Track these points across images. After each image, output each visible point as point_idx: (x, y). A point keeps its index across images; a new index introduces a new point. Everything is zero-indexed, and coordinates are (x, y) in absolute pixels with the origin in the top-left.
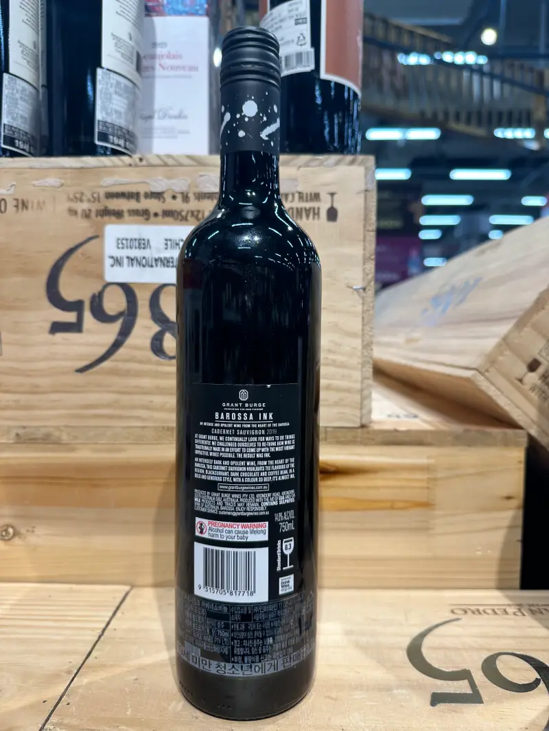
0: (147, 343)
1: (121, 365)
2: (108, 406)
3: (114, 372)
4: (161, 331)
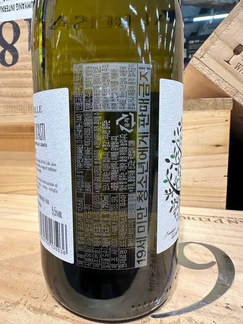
4: (3, 50)
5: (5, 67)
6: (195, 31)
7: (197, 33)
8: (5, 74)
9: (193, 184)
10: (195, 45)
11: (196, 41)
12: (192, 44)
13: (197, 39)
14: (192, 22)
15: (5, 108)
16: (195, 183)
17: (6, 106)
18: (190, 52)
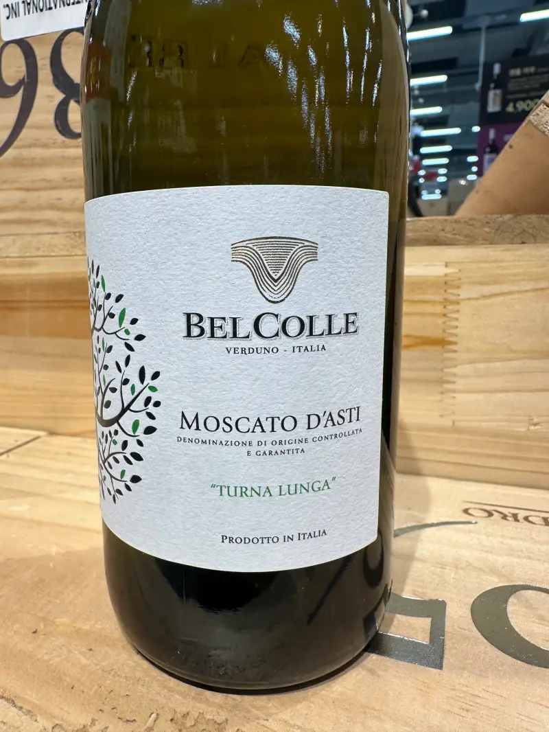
0: (51, 117)
1: (26, 153)
2: (15, 208)
3: (19, 163)
4: (64, 99)
5: (67, 141)
6: (523, 46)
7: (529, 49)
8: (69, 158)
9: (528, 429)
10: (524, 79)
11: (526, 70)
12: (515, 77)
13: (529, 65)
14: (517, 23)
15: (68, 239)
16: (532, 428)
17: (70, 232)
18: (510, 97)
